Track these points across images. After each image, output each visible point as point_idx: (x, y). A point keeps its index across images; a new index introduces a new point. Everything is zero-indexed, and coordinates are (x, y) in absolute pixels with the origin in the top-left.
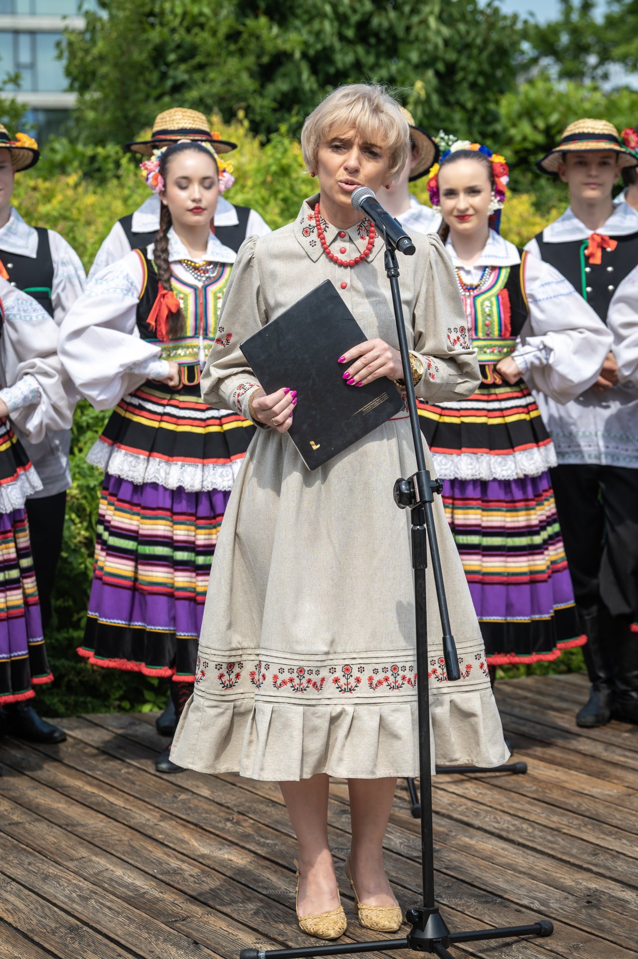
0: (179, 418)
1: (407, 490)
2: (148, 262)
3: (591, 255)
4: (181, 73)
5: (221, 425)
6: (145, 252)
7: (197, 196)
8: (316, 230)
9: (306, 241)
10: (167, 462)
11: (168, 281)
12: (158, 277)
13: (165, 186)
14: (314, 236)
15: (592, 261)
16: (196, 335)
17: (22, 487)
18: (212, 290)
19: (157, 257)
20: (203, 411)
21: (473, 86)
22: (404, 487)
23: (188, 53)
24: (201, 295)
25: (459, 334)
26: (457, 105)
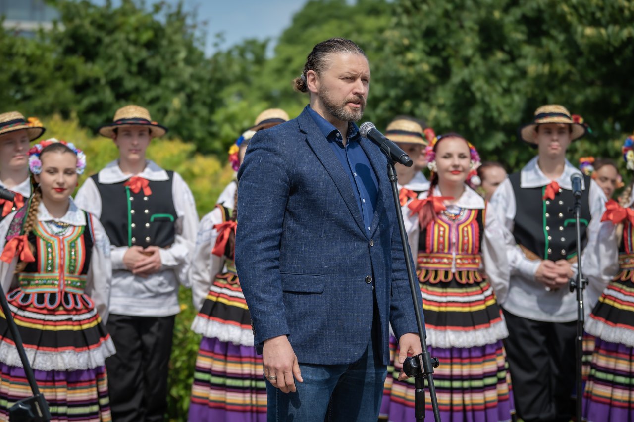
1: (414, 365)
4: (29, 90)
17: (103, 351)
21: (204, 103)
22: (412, 363)
23: (32, 78)
26: (195, 114)
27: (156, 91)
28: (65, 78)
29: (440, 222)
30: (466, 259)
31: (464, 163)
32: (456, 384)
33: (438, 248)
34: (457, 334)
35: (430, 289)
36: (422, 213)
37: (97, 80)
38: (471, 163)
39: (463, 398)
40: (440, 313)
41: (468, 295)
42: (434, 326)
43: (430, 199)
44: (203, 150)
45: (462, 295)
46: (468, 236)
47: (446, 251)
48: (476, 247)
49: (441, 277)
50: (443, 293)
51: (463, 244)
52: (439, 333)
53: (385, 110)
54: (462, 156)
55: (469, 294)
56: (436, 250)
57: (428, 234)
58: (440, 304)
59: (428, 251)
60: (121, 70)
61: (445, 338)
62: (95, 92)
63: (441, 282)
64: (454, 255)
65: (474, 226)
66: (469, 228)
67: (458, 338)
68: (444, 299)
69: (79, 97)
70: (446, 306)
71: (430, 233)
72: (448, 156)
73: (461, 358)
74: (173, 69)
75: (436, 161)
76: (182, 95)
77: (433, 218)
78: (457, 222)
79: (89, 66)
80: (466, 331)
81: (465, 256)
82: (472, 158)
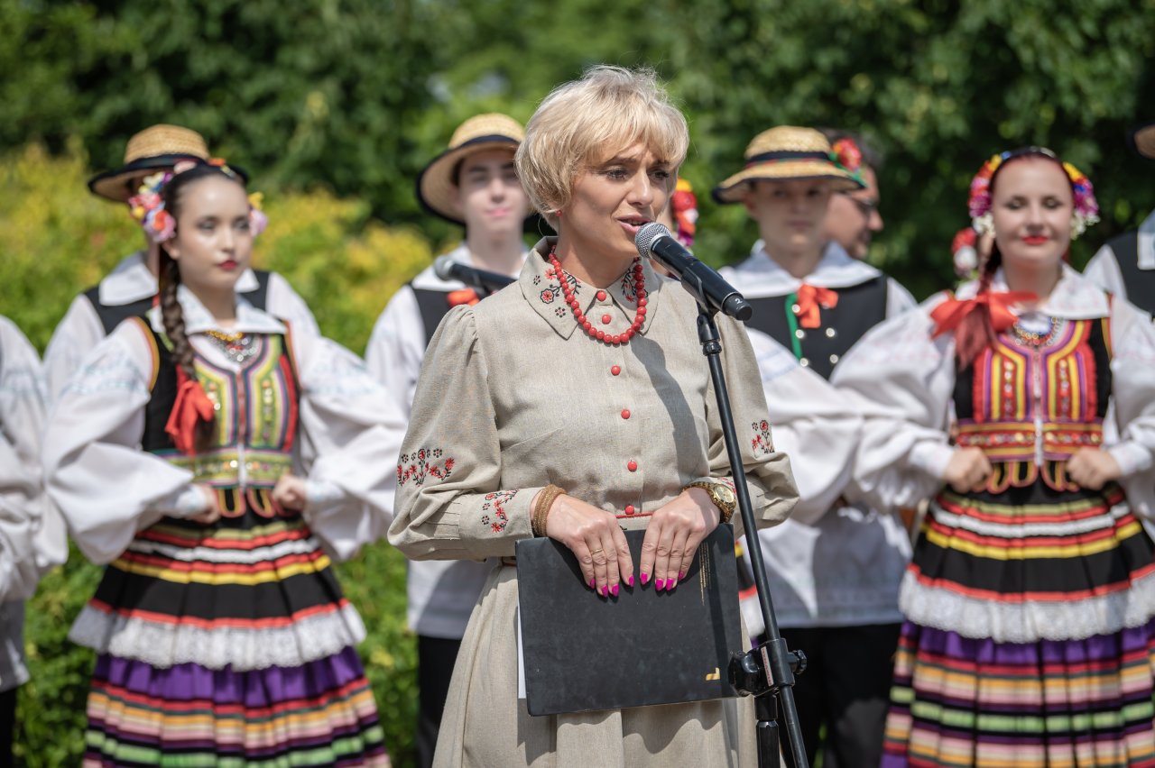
0: (216, 564)
1: (751, 668)
2: (156, 335)
3: (806, 314)
5: (275, 569)
6: (148, 322)
7: (229, 244)
8: (561, 292)
9: (548, 310)
10: (206, 630)
11: (191, 364)
12: (174, 359)
13: (176, 230)
14: (560, 301)
15: (806, 323)
16: (232, 445)
18: (257, 374)
19: (169, 330)
20: (249, 550)
21: (383, 102)
22: (747, 664)
24: (240, 382)
25: (759, 432)
26: (364, 128)
27: (268, 80)
28: (51, 58)
29: (1004, 350)
30: (1069, 433)
31: (1056, 218)
32: (1057, 724)
33: (1002, 410)
34: (1051, 610)
35: (986, 508)
36: (963, 329)
37: (127, 59)
38: (1073, 216)
39: (1075, 754)
40: (1011, 563)
41: (1074, 517)
42: (995, 595)
43: (982, 299)
44: (384, 214)
45: (1060, 519)
46: (1069, 380)
47: (1020, 415)
48: (1090, 404)
49: (1013, 477)
50: (1015, 516)
51: (1059, 398)
52: (1008, 609)
53: (808, 100)
54: (1050, 203)
55: (1077, 516)
56: (996, 414)
57: (977, 378)
58: (1009, 542)
59: (978, 417)
60: (181, 32)
61: (1023, 620)
62: (124, 88)
63: (1011, 488)
64: (1038, 425)
65: (1082, 357)
66: (1072, 362)
67: (1053, 618)
68: (1018, 531)
69: (86, 100)
70: (1023, 547)
71: (981, 375)
72: (1019, 203)
73: (1065, 663)
74: (308, 25)
75: (993, 214)
76: (331, 86)
77: (989, 343)
78: (1043, 349)
79: (106, 26)
80: (1072, 602)
81: (1065, 427)
82: (1078, 203)
